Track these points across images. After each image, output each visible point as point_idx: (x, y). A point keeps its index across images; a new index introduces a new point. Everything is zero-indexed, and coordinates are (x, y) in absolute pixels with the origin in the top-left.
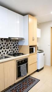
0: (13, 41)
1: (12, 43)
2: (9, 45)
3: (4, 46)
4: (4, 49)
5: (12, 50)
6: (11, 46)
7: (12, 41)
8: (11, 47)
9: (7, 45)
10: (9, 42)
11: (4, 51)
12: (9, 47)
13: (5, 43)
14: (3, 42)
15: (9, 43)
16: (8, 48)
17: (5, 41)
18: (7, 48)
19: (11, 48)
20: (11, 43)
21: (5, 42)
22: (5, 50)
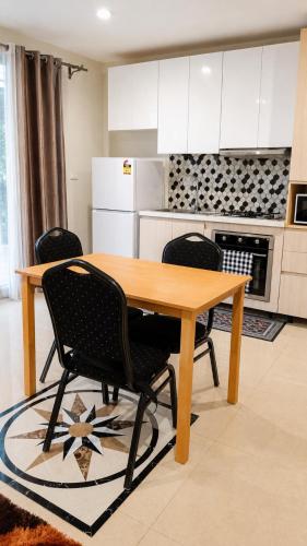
0: (274, 163)
1: (268, 172)
2: (254, 179)
3: (233, 181)
4: (233, 190)
5: (266, 200)
6: (261, 182)
7: (268, 163)
8: (263, 186)
9: (247, 177)
10: (253, 167)
11: (232, 199)
12: (252, 186)
13: (239, 172)
14: (231, 167)
15: (256, 172)
16: (249, 191)
17: (240, 162)
18: (243, 191)
19: (261, 191)
20: (262, 173)
21: (237, 168)
22: (235, 195)
